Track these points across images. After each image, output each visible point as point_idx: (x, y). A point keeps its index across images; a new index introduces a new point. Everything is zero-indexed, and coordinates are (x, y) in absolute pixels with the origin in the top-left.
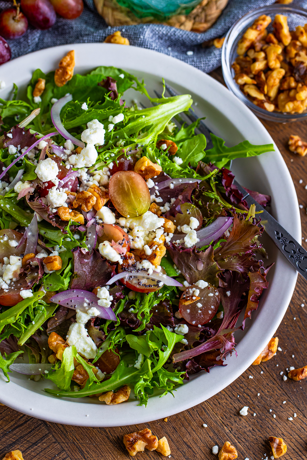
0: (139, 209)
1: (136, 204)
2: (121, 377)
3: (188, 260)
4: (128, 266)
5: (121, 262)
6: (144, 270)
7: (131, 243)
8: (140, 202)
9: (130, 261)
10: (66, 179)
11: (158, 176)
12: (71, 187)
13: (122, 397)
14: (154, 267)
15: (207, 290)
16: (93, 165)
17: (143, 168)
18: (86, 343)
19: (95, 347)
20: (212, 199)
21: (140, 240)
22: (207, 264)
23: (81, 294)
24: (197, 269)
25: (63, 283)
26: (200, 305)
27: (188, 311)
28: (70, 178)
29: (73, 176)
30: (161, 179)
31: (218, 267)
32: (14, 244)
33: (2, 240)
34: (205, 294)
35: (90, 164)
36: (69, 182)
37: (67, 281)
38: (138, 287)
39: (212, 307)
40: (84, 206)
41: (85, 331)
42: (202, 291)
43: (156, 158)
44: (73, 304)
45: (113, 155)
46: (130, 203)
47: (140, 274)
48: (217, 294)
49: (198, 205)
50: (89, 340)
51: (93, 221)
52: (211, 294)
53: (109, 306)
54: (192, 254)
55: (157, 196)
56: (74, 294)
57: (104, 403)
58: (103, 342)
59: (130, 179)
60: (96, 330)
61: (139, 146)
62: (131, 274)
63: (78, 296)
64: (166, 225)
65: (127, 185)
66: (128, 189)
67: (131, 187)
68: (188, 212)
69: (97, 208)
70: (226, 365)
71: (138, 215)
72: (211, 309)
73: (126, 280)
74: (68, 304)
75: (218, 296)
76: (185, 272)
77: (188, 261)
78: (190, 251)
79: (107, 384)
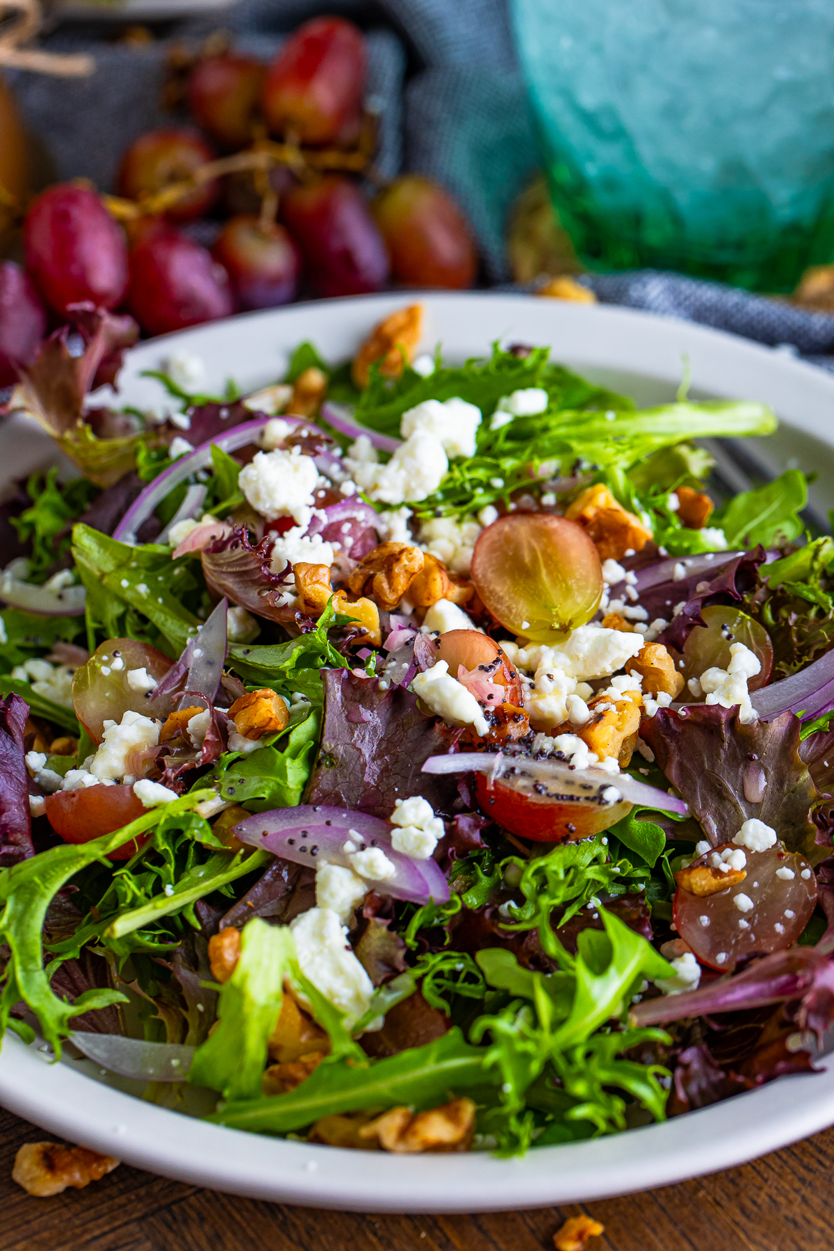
0: (565, 609)
1: (554, 594)
2: (443, 1056)
3: (714, 756)
4: (507, 740)
5: (484, 727)
6: (557, 757)
7: (527, 696)
8: (568, 591)
9: (514, 730)
10: (338, 514)
11: (639, 553)
12: (349, 541)
13: (438, 1128)
14: (594, 757)
15: (773, 855)
16: (431, 502)
17: (590, 512)
18: (339, 971)
19: (366, 986)
20: (811, 605)
21: (557, 690)
22: (780, 780)
23: (341, 819)
24: (744, 798)
25: (284, 776)
26: (744, 902)
27: (705, 920)
28: (352, 520)
29: (360, 515)
30: (647, 559)
31: (813, 792)
32: (142, 679)
33: (105, 671)
34: (764, 871)
35: (421, 495)
36: (346, 528)
37: (295, 773)
38: (531, 796)
39: (789, 914)
40: (381, 577)
41: (338, 935)
42: (756, 860)
43: (635, 502)
44: (309, 843)
45: (498, 483)
46: (536, 595)
47: (543, 767)
48: (807, 873)
49: (759, 617)
50: (350, 962)
51: (407, 634)
52: (787, 873)
53: (429, 850)
54: (726, 735)
55: (629, 603)
56: (316, 818)
57: (376, 1145)
58: (396, 973)
59: (542, 533)
60: (378, 931)
61: (586, 465)
62: (512, 762)
63: (328, 823)
64: (647, 654)
65: (532, 550)
66: (535, 560)
67: (544, 553)
68: (725, 633)
69: (426, 595)
70: (822, 1070)
71: (557, 626)
72: (785, 922)
73: (493, 777)
74: (291, 842)
75: (809, 882)
76: (704, 807)
77: (713, 765)
78: (718, 718)
79: (392, 1072)
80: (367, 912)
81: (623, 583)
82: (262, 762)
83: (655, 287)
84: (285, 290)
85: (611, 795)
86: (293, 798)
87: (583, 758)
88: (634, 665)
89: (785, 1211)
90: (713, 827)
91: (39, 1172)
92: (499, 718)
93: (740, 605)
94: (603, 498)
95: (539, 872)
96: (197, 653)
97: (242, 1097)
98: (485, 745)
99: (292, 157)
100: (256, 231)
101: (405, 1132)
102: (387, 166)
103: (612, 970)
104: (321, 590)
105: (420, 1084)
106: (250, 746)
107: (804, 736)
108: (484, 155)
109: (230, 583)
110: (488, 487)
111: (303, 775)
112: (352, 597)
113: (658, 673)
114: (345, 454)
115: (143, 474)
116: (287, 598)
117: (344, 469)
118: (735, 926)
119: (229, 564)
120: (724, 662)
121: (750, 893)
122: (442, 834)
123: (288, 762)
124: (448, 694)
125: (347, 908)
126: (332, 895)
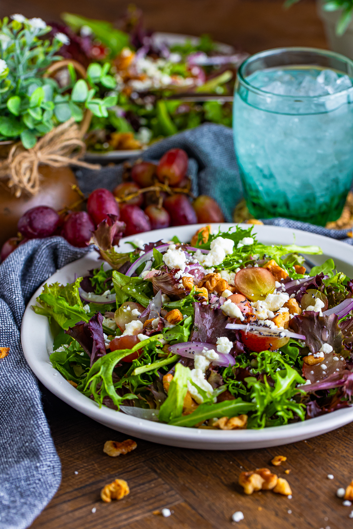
0: (264, 291)
1: (261, 287)
2: (236, 403)
3: (312, 327)
4: (250, 322)
5: (243, 318)
6: (265, 326)
7: (255, 311)
8: (265, 286)
9: (252, 319)
10: (193, 267)
11: (285, 280)
12: (197, 275)
13: (237, 422)
14: (277, 327)
15: (332, 354)
16: (220, 266)
17: (270, 267)
18: (203, 385)
19: (211, 389)
20: (338, 289)
21: (263, 311)
22: (333, 334)
23: (200, 345)
24: (322, 339)
25: (183, 332)
26: (324, 367)
27: (312, 372)
28: (198, 269)
29: (200, 268)
30: (287, 281)
31: (343, 336)
32: (136, 312)
33: (125, 311)
34: (330, 359)
35: (218, 264)
36: (196, 271)
37: (186, 333)
38: (259, 336)
39: (338, 369)
40: (208, 283)
41: (202, 375)
42: (326, 355)
43: (283, 265)
44: (191, 351)
45: (241, 261)
46: (255, 288)
47: (261, 329)
48: (342, 359)
49: (323, 292)
50: (206, 383)
51: (217, 299)
52: (336, 358)
53: (228, 351)
54: (316, 321)
56: (193, 345)
57: (218, 428)
58: (220, 385)
60: (214, 374)
61: (267, 256)
62: (252, 327)
63: (197, 346)
64: (290, 301)
65: (253, 276)
66: (254, 279)
67: (256, 277)
68: (313, 296)
69: (222, 287)
70: (351, 406)
71: (262, 295)
72: (336, 371)
73: (247, 331)
74: (186, 351)
75: (343, 361)
76: (310, 343)
77: (312, 330)
78: (313, 315)
79: (222, 407)
80: (211, 369)
81: (281, 287)
82: (176, 330)
83: (282, 221)
84: (166, 225)
85: (283, 334)
86: (186, 339)
87: (273, 327)
88: (286, 305)
89: (341, 454)
90: (313, 349)
91: (112, 448)
92: (247, 316)
93: (317, 289)
94: (273, 263)
95: (262, 355)
96: (153, 305)
97: (176, 417)
98: (243, 323)
99: (166, 188)
100: (157, 208)
101: (226, 423)
102: (195, 194)
103: (287, 377)
104: (191, 284)
105: (230, 410)
106: (172, 326)
107: (340, 322)
108: (225, 193)
109: (162, 285)
110: (238, 262)
111: (189, 333)
112: (199, 287)
113: (294, 307)
114: (193, 254)
115: (131, 261)
116: (181, 285)
117: (193, 258)
118: (321, 374)
119: (162, 279)
120: (313, 304)
121: (326, 364)
122: (232, 347)
123: (184, 328)
124: (232, 308)
125: (204, 369)
126: (200, 364)
